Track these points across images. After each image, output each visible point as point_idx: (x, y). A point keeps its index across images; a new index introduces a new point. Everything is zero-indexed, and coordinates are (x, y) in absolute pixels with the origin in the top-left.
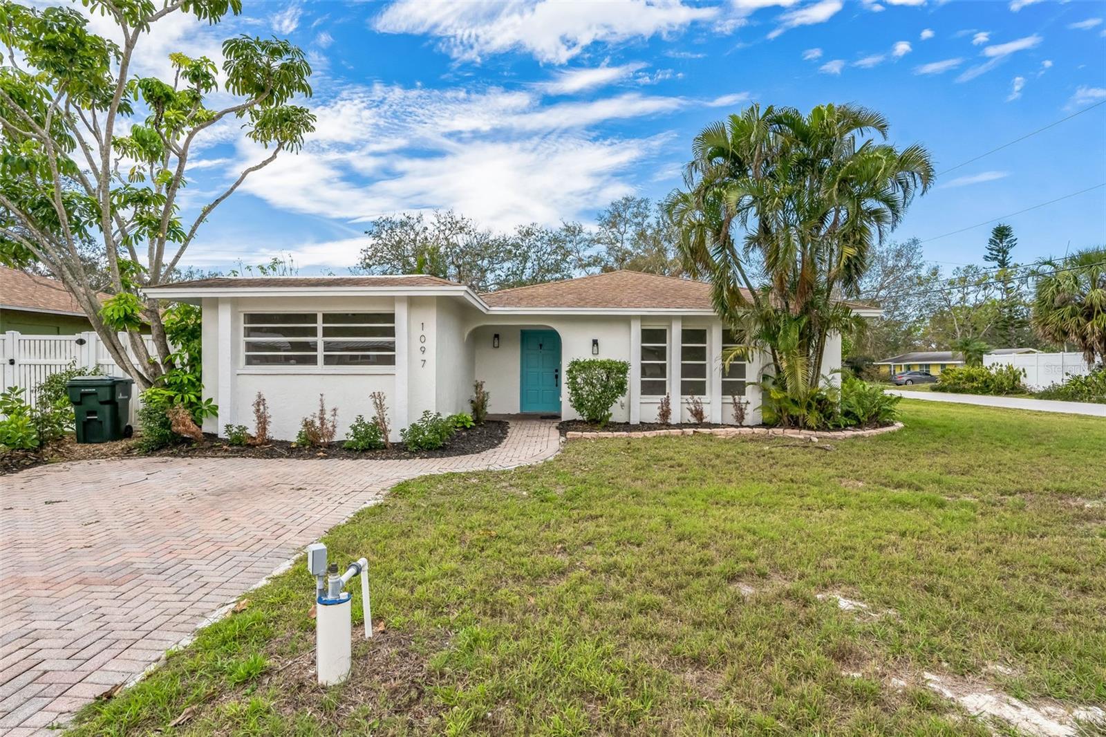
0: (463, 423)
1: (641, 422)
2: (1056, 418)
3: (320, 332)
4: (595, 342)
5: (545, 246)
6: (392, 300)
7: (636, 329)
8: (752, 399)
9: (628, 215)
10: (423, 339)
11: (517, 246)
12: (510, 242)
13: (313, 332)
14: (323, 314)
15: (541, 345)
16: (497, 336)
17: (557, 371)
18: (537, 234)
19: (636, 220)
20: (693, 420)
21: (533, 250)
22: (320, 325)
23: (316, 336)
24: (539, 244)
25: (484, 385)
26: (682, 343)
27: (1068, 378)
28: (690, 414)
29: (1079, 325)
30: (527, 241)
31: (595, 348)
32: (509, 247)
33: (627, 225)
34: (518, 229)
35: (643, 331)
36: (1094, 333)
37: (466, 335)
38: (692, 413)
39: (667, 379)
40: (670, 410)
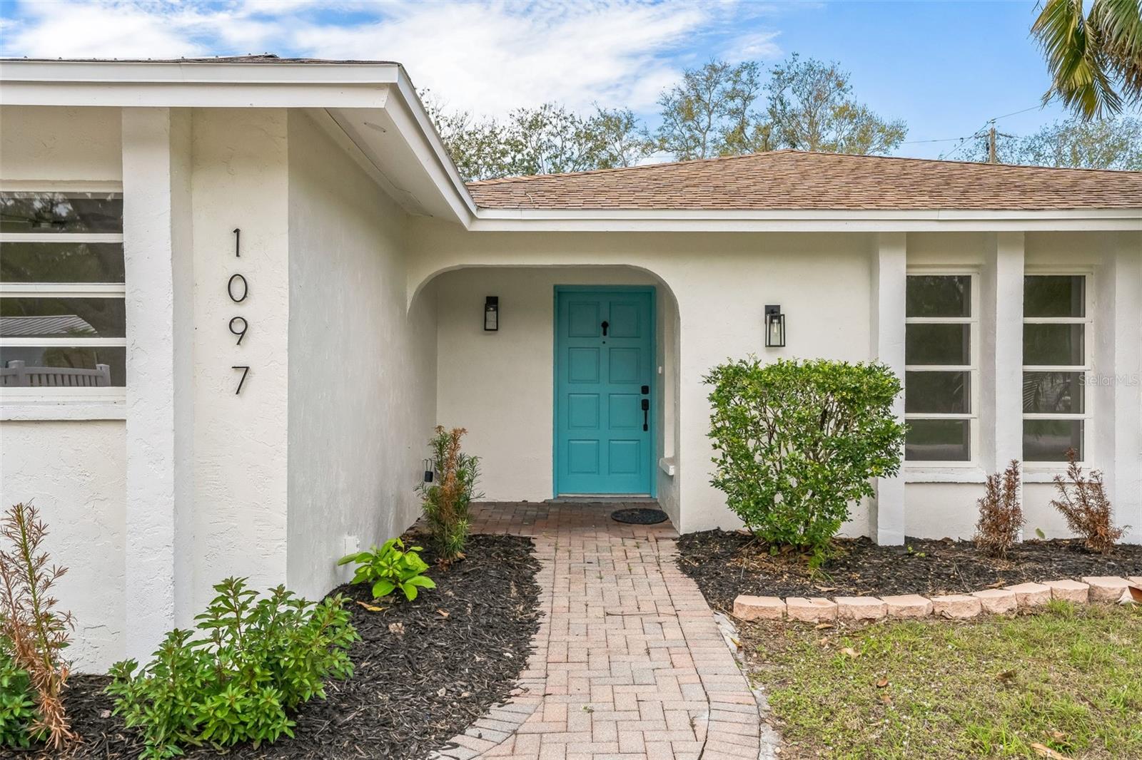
0: (395, 580)
1: (909, 540)
4: (773, 313)
5: (569, 144)
7: (893, 276)
9: (715, 95)
10: (238, 289)
11: (516, 146)
12: (503, 137)
15: (605, 325)
16: (492, 302)
17: (645, 390)
18: (554, 121)
19: (731, 105)
21: (545, 155)
24: (558, 141)
25: (463, 440)
26: (1027, 314)
30: (535, 138)
31: (775, 329)
32: (501, 147)
33: (714, 116)
34: (517, 116)
35: (913, 282)
37: (411, 293)
38: (1072, 515)
39: (975, 417)
40: (1016, 511)
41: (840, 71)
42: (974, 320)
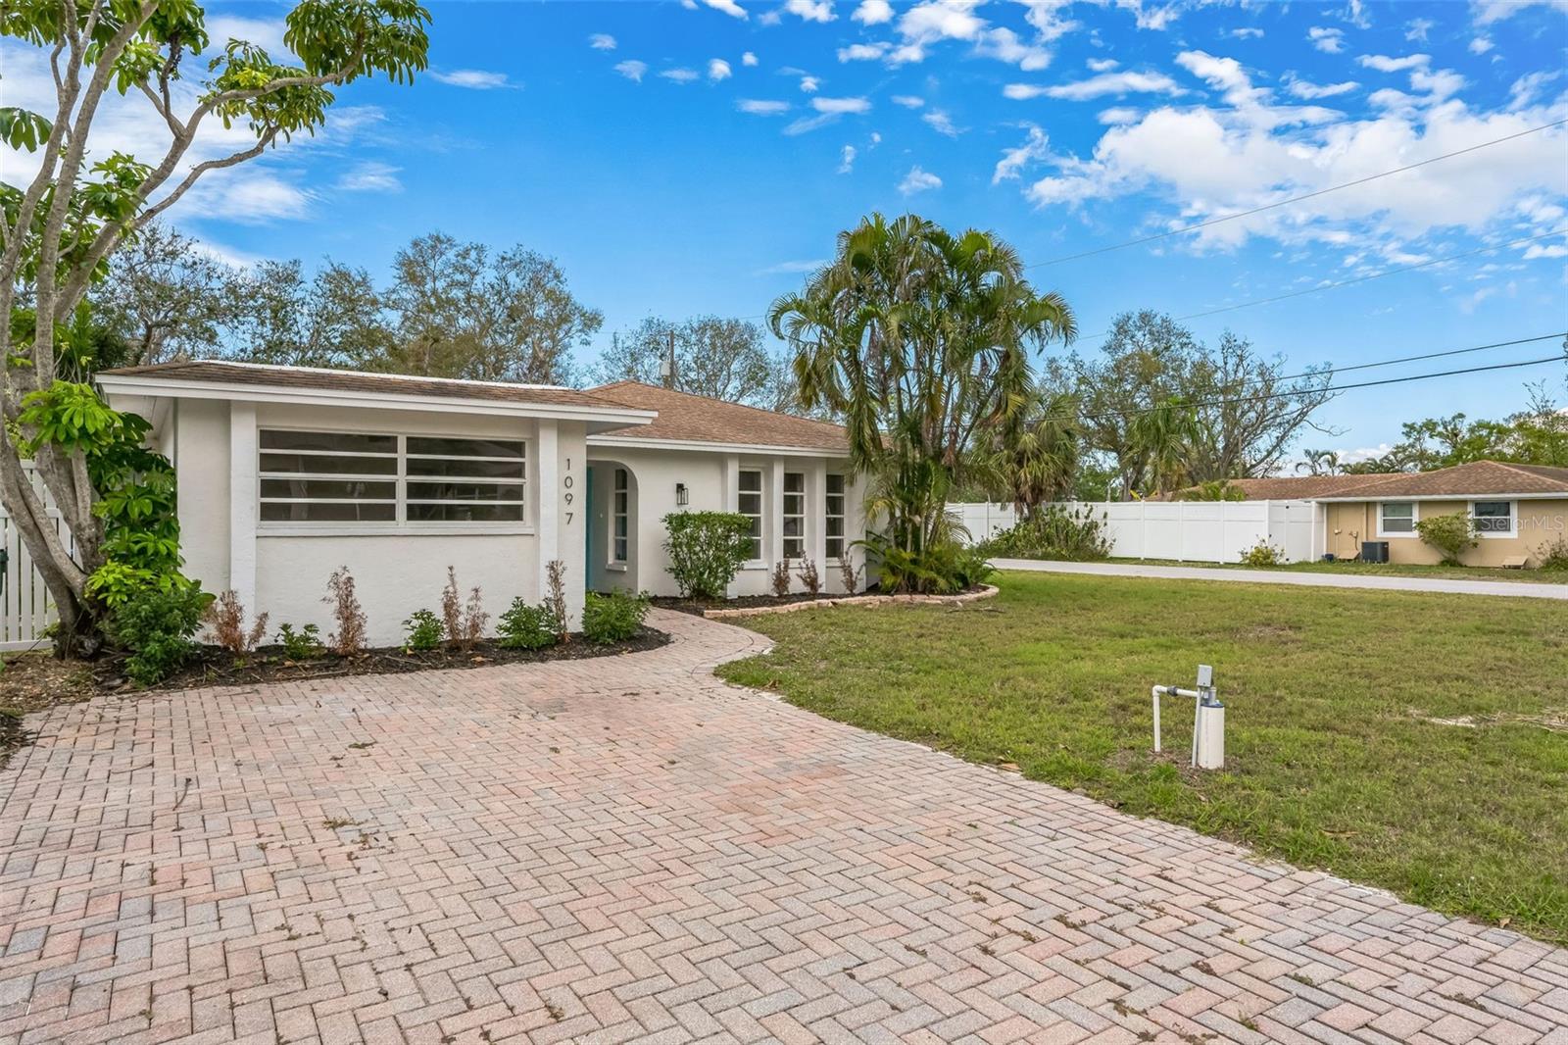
2: (1047, 576)
3: (402, 467)
4: (680, 488)
6: (533, 425)
7: (733, 471)
8: (856, 560)
10: (569, 483)
13: (390, 466)
14: (408, 439)
20: (807, 589)
22: (402, 456)
23: (396, 474)
26: (785, 490)
27: (996, 531)
28: (801, 582)
29: (1013, 472)
31: (681, 496)
35: (742, 473)
36: (1026, 482)
38: (804, 580)
39: (762, 538)
40: (788, 577)
41: (557, 265)
42: (762, 493)
